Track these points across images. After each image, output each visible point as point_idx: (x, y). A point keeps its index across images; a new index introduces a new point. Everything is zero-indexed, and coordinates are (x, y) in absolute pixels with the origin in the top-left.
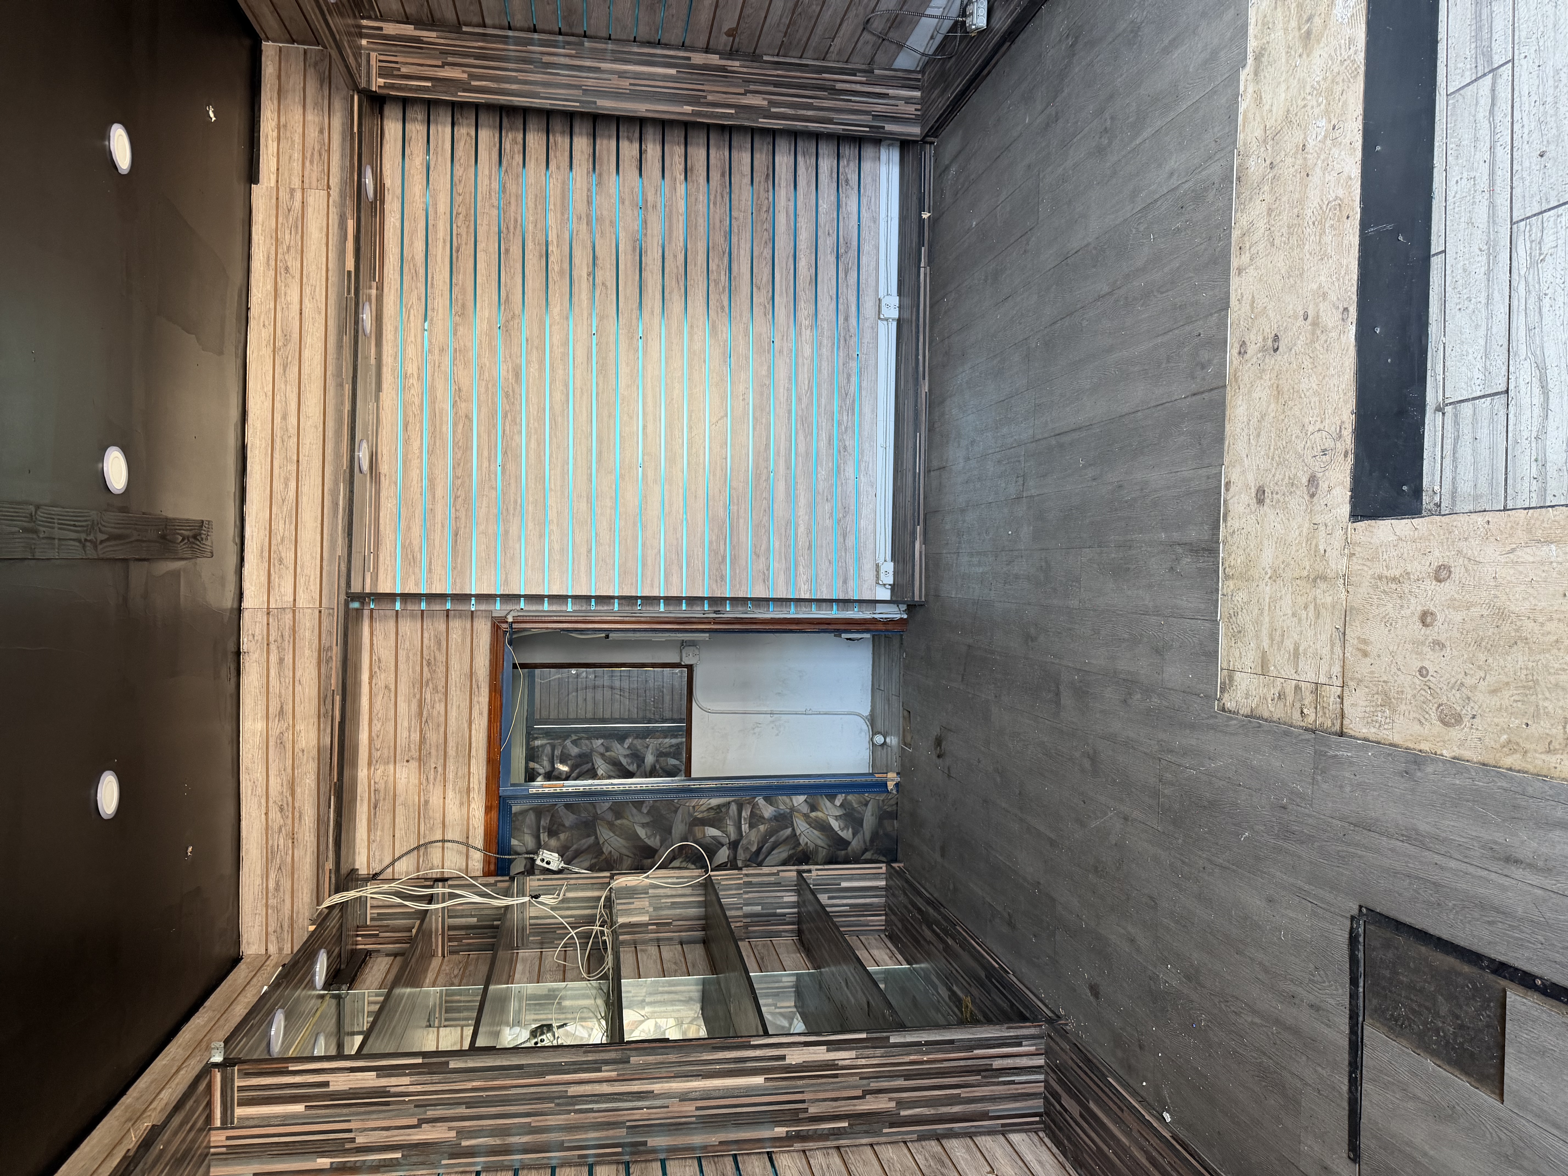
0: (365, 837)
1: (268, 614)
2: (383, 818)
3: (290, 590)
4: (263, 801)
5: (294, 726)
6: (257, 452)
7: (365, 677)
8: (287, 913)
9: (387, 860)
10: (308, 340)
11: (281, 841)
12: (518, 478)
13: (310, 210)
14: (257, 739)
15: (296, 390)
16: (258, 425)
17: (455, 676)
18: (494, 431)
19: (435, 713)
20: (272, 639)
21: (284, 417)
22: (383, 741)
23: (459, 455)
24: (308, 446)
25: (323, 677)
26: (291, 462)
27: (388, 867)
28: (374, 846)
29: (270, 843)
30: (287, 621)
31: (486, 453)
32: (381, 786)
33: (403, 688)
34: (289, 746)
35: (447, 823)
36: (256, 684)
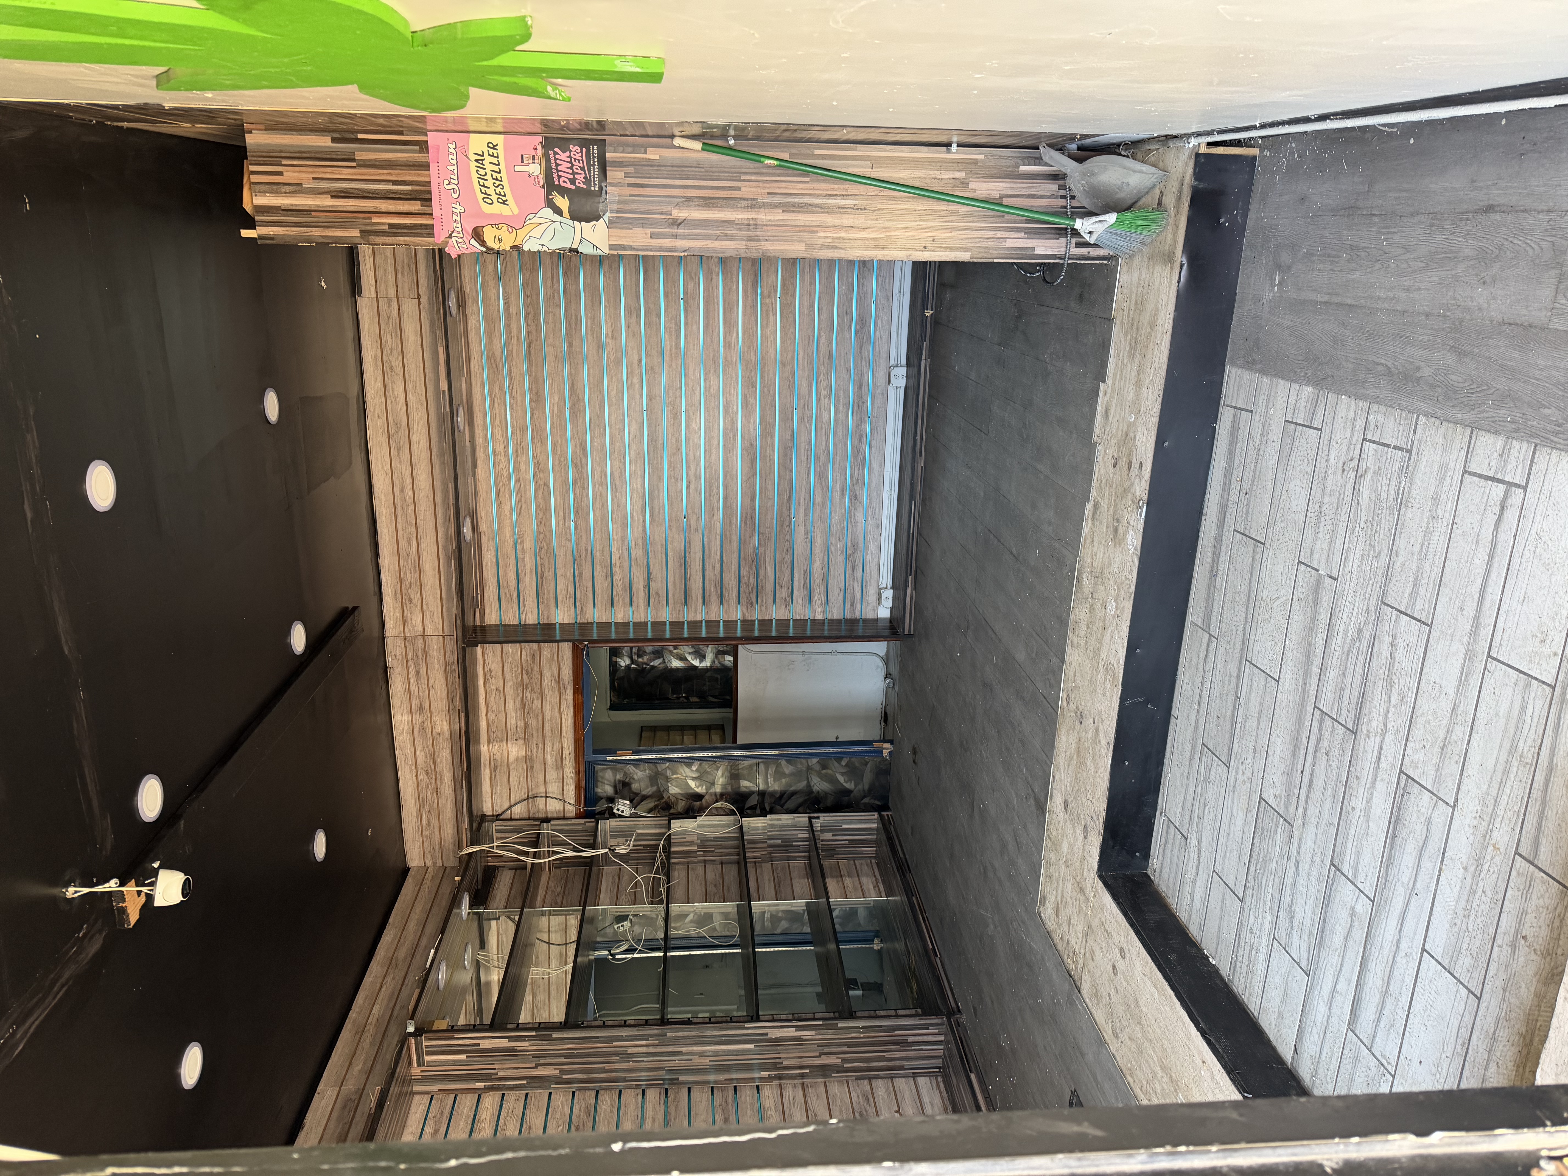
0: (489, 791)
1: (405, 639)
2: (502, 778)
3: (420, 623)
4: (414, 768)
5: (431, 717)
6: (384, 518)
7: (481, 683)
8: (437, 839)
9: (506, 805)
10: (415, 427)
11: (429, 794)
12: (588, 531)
13: (405, 316)
14: (405, 727)
15: (409, 468)
16: (383, 497)
17: (547, 681)
18: (567, 495)
19: (534, 707)
20: (409, 657)
21: (402, 490)
22: (497, 727)
23: (541, 515)
24: (422, 513)
25: (450, 683)
26: (411, 525)
27: (506, 810)
28: (495, 797)
29: (421, 795)
30: (420, 645)
31: (561, 513)
32: (498, 757)
33: (510, 690)
34: (429, 731)
35: (547, 781)
36: (401, 689)
